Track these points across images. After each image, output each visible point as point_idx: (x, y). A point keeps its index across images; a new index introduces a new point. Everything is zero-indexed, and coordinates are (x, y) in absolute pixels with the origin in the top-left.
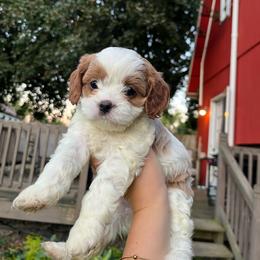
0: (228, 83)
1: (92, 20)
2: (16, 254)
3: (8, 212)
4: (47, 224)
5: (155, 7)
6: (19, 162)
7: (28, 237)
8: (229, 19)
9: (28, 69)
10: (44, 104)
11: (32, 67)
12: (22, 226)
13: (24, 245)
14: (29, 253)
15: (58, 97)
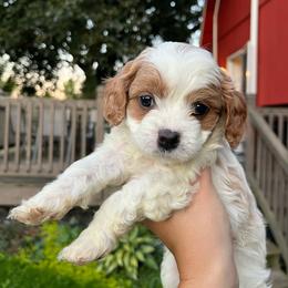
0: (248, 38)
10: (34, 76)
11: (17, 32)
13: (40, 231)
15: (49, 67)
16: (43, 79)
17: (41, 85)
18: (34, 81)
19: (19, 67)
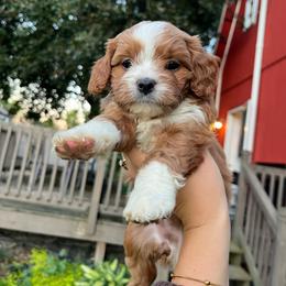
0: (249, 97)
1: (109, 17)
2: (22, 269)
3: (14, 223)
4: (52, 237)
5: (177, 8)
6: (17, 168)
7: (33, 251)
8: (254, 27)
9: (30, 65)
11: (35, 63)
12: (25, 238)
13: (29, 259)
14: (35, 268)
16: (49, 106)
17: (46, 112)
18: (40, 107)
19: (27, 92)
